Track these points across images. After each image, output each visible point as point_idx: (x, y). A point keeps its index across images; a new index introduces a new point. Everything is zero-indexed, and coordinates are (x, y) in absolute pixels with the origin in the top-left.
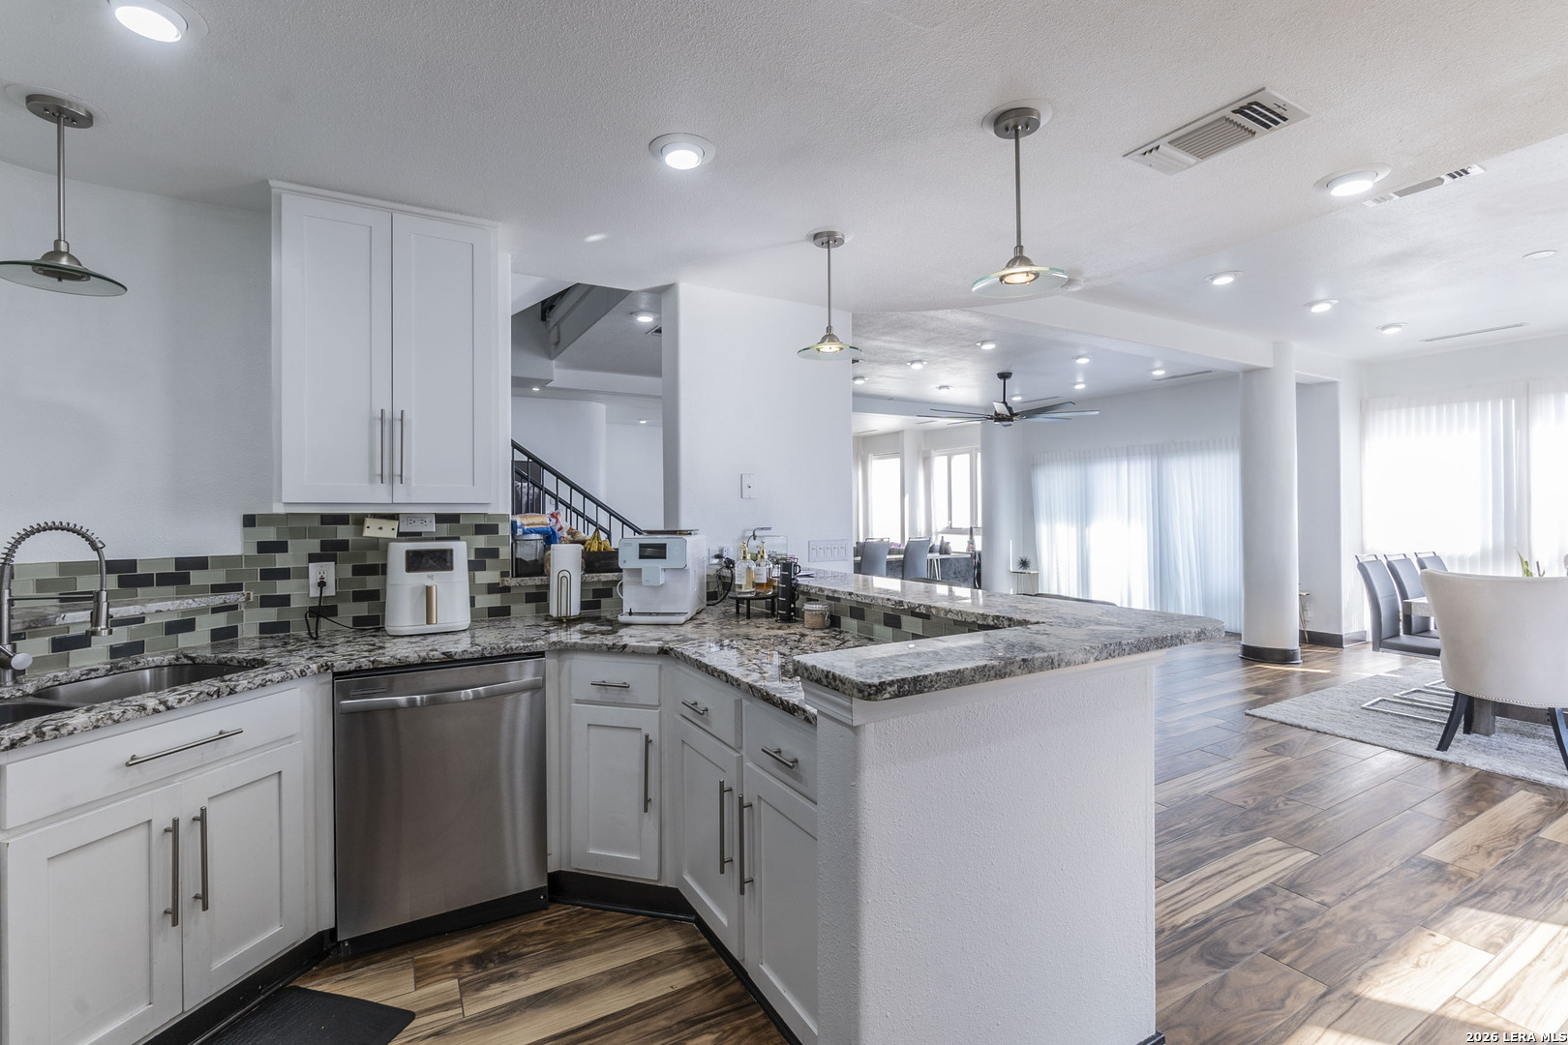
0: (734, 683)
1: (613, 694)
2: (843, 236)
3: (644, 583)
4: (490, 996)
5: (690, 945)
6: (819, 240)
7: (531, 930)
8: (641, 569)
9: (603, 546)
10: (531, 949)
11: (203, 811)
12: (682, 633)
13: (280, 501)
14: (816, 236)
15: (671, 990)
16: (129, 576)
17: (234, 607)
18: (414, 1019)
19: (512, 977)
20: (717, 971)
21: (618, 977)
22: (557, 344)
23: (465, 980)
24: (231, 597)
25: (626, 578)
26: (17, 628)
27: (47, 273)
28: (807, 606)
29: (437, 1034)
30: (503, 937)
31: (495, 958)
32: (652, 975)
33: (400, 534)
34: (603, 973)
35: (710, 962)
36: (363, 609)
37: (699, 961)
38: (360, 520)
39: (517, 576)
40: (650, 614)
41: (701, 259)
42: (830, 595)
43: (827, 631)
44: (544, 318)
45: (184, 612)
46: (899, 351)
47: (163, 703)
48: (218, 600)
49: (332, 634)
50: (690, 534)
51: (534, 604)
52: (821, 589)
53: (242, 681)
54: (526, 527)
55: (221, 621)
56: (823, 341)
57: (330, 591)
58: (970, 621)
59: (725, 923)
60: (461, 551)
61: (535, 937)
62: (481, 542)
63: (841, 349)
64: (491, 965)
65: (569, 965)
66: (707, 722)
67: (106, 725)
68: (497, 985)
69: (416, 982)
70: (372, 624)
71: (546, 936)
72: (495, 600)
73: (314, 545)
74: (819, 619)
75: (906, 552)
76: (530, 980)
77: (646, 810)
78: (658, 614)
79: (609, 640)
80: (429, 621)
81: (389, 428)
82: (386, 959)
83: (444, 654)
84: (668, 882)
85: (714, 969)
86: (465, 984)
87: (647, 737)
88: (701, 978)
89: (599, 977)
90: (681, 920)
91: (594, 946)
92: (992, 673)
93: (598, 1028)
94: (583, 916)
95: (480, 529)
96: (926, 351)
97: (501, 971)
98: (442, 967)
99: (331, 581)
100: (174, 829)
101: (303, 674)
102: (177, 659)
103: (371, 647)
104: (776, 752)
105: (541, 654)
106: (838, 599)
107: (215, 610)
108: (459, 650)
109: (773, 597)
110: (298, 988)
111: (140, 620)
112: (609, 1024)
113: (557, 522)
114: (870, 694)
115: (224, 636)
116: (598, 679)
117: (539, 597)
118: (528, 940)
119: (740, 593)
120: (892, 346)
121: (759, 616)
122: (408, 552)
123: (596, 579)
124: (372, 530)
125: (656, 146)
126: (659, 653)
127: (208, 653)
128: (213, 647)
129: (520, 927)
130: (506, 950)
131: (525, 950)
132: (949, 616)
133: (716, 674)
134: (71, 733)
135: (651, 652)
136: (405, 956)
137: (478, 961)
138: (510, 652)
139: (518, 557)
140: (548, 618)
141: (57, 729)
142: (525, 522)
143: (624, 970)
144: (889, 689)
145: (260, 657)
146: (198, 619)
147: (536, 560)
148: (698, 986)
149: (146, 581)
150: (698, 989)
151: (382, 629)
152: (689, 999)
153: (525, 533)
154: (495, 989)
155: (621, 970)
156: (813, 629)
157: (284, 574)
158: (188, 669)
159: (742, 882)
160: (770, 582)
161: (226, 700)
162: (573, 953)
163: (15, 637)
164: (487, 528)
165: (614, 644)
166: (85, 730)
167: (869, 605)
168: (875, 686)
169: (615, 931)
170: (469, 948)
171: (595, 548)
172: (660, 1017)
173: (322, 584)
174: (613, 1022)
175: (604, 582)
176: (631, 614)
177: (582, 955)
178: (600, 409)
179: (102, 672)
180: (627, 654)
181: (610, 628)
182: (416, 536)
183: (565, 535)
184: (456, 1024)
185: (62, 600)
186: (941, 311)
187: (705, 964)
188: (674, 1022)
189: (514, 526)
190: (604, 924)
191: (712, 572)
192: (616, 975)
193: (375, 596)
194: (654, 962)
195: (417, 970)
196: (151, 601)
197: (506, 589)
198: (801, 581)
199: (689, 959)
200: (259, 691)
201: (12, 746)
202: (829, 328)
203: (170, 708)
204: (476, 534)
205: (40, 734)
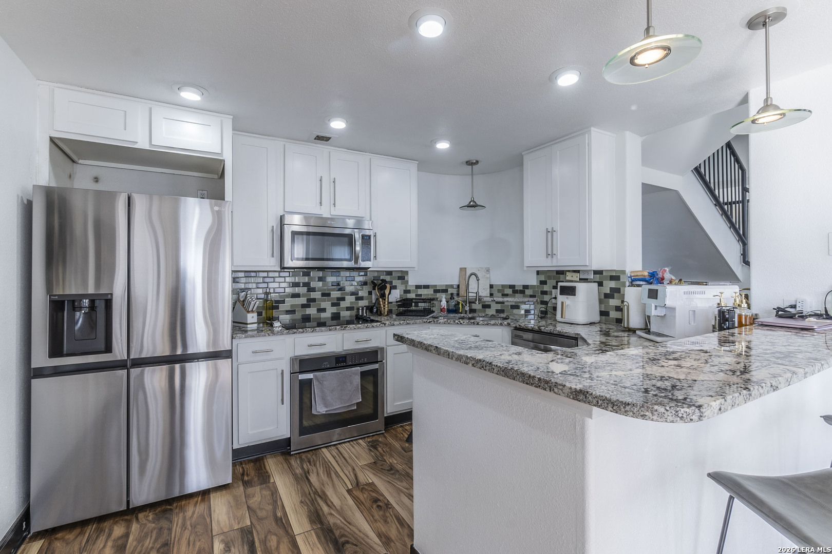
8: (646, 304)
24: (531, 300)
27: (470, 207)
33: (580, 279)
38: (564, 273)
54: (633, 278)
62: (613, 284)
67: (447, 324)
72: (619, 315)
80: (562, 317)
81: (551, 234)
95: (613, 278)
101: (501, 324)
122: (561, 287)
124: (569, 277)
146: (521, 305)
149: (515, 291)
157: (546, 293)
164: (616, 278)
166: (442, 323)
200: (487, 326)
201: (429, 322)
202: (766, 100)
203: (461, 324)
204: (610, 280)
205: (434, 321)
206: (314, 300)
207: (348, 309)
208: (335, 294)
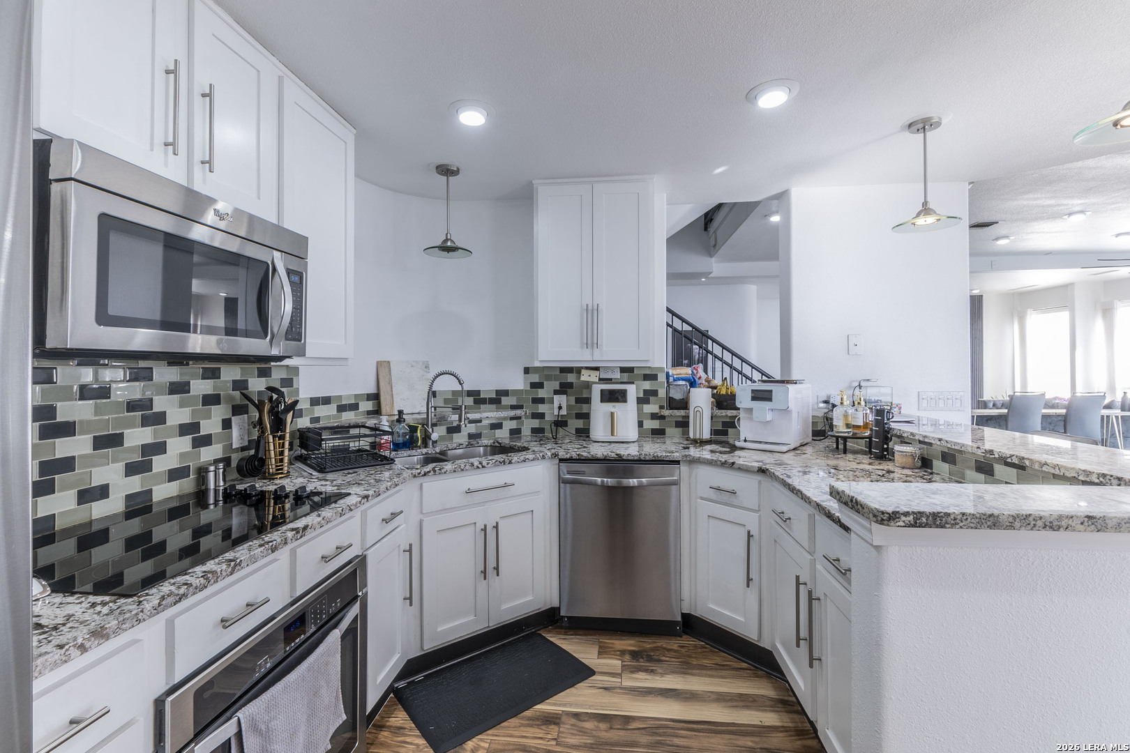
0: (807, 500)
1: (725, 497)
2: (940, 118)
3: (754, 418)
4: (637, 679)
5: (780, 697)
6: (914, 128)
7: (669, 647)
8: (752, 409)
9: (730, 391)
10: (667, 659)
11: (497, 523)
12: (781, 459)
13: (538, 359)
14: (910, 126)
15: (760, 724)
16: (478, 399)
17: (519, 418)
18: (594, 675)
19: (652, 672)
20: (800, 725)
21: (721, 698)
22: (715, 246)
23: (626, 663)
24: (518, 412)
25: (742, 415)
26: (434, 421)
27: (443, 250)
28: (897, 448)
29: (605, 689)
30: (651, 646)
31: (645, 657)
32: (747, 707)
33: (600, 379)
34: (711, 692)
35: (795, 716)
36: (580, 424)
37: (786, 712)
38: (578, 371)
39: (670, 409)
40: (760, 442)
41: (805, 167)
42: (921, 439)
43: (917, 471)
44: (706, 229)
45: (498, 418)
46: (1049, 206)
47: (481, 463)
48: (512, 413)
49: (564, 438)
50: (796, 383)
51: (681, 429)
52: (912, 434)
53: (515, 457)
54: (675, 376)
55: (513, 425)
56: (918, 215)
57: (564, 412)
58: (1069, 475)
59: (803, 688)
60: (632, 391)
61: (671, 653)
62: (647, 385)
63: (938, 220)
64: (641, 660)
65: (690, 678)
66: (790, 528)
67: (458, 471)
68: (644, 674)
69: (599, 654)
70: (584, 433)
71: (678, 654)
72: (655, 424)
73: (556, 385)
74: (910, 460)
75: (1068, 408)
76: (663, 678)
77: (748, 586)
78: (766, 443)
79: (724, 458)
80: (612, 434)
81: (591, 314)
82: (585, 635)
83: (617, 455)
84: (765, 644)
85: (797, 722)
86: (625, 665)
87: (749, 532)
88: (785, 724)
89: (709, 694)
90: (777, 677)
91: (709, 672)
92: (1040, 523)
93: (703, 726)
94: (705, 650)
95: (647, 377)
96: (1087, 201)
97: (647, 666)
98: (614, 651)
99: (564, 406)
100: (485, 530)
101: (543, 457)
102: (494, 443)
103: (580, 447)
104: (834, 560)
105: (677, 462)
106: (931, 444)
107: (512, 419)
108: (626, 454)
109: (870, 438)
110: (540, 635)
111: (480, 421)
112: (710, 727)
113: (697, 373)
114: (883, 520)
115: (515, 433)
116: (715, 485)
117: (683, 424)
118: (666, 652)
119: (838, 432)
120: (1039, 202)
121: (855, 452)
122: (602, 391)
123: (724, 414)
124: (585, 376)
125: (751, 96)
126: (758, 471)
127: (507, 441)
128: (510, 438)
129: (663, 642)
130: (652, 654)
131: (663, 658)
132: (1044, 469)
133: (795, 492)
134: (445, 473)
135: (752, 469)
136: (594, 637)
137: (635, 655)
138: (656, 458)
139: (671, 396)
140: (688, 439)
141: (440, 470)
142: (675, 372)
143: (728, 696)
144: (903, 518)
145: (526, 446)
146: (504, 423)
147: (683, 399)
148: (782, 729)
149: (483, 401)
150: (781, 732)
151: (588, 437)
152: (773, 735)
153: (674, 380)
154: (641, 675)
155: (725, 696)
156: (903, 468)
157: (542, 401)
158: (497, 449)
159: (811, 659)
160: (866, 426)
161: (508, 467)
162: (694, 671)
163: (434, 425)
164: (651, 377)
165: (726, 461)
166: (450, 472)
167: (961, 452)
168: (888, 513)
169: (725, 667)
170: (630, 645)
171: (723, 392)
172: (748, 738)
173: (560, 408)
174: (713, 727)
175: (730, 417)
176: (745, 441)
177: (699, 675)
178: (752, 289)
179: (464, 446)
180: (735, 469)
181: (728, 450)
182: (609, 381)
183: (704, 382)
184: (616, 687)
185: (453, 409)
186: (1091, 160)
187: (791, 715)
188: (758, 747)
189: (668, 376)
190: (718, 660)
191: (820, 414)
192: (721, 697)
193: (586, 416)
194: (751, 699)
195: (600, 647)
196: (485, 412)
197: (663, 417)
198: (893, 425)
199: (778, 707)
200: (524, 464)
201: (425, 475)
202: (925, 203)
203: (483, 467)
204: (644, 380)
205: (435, 471)
206: (67, 464)
207: (174, 475)
208: (138, 436)
